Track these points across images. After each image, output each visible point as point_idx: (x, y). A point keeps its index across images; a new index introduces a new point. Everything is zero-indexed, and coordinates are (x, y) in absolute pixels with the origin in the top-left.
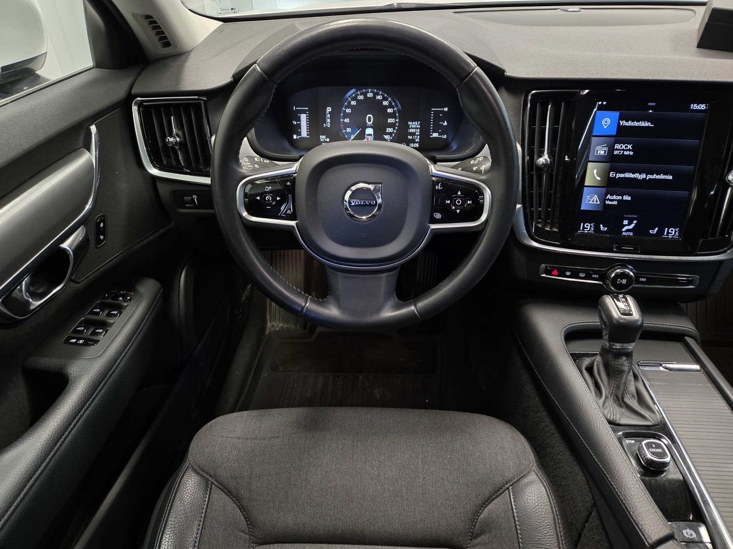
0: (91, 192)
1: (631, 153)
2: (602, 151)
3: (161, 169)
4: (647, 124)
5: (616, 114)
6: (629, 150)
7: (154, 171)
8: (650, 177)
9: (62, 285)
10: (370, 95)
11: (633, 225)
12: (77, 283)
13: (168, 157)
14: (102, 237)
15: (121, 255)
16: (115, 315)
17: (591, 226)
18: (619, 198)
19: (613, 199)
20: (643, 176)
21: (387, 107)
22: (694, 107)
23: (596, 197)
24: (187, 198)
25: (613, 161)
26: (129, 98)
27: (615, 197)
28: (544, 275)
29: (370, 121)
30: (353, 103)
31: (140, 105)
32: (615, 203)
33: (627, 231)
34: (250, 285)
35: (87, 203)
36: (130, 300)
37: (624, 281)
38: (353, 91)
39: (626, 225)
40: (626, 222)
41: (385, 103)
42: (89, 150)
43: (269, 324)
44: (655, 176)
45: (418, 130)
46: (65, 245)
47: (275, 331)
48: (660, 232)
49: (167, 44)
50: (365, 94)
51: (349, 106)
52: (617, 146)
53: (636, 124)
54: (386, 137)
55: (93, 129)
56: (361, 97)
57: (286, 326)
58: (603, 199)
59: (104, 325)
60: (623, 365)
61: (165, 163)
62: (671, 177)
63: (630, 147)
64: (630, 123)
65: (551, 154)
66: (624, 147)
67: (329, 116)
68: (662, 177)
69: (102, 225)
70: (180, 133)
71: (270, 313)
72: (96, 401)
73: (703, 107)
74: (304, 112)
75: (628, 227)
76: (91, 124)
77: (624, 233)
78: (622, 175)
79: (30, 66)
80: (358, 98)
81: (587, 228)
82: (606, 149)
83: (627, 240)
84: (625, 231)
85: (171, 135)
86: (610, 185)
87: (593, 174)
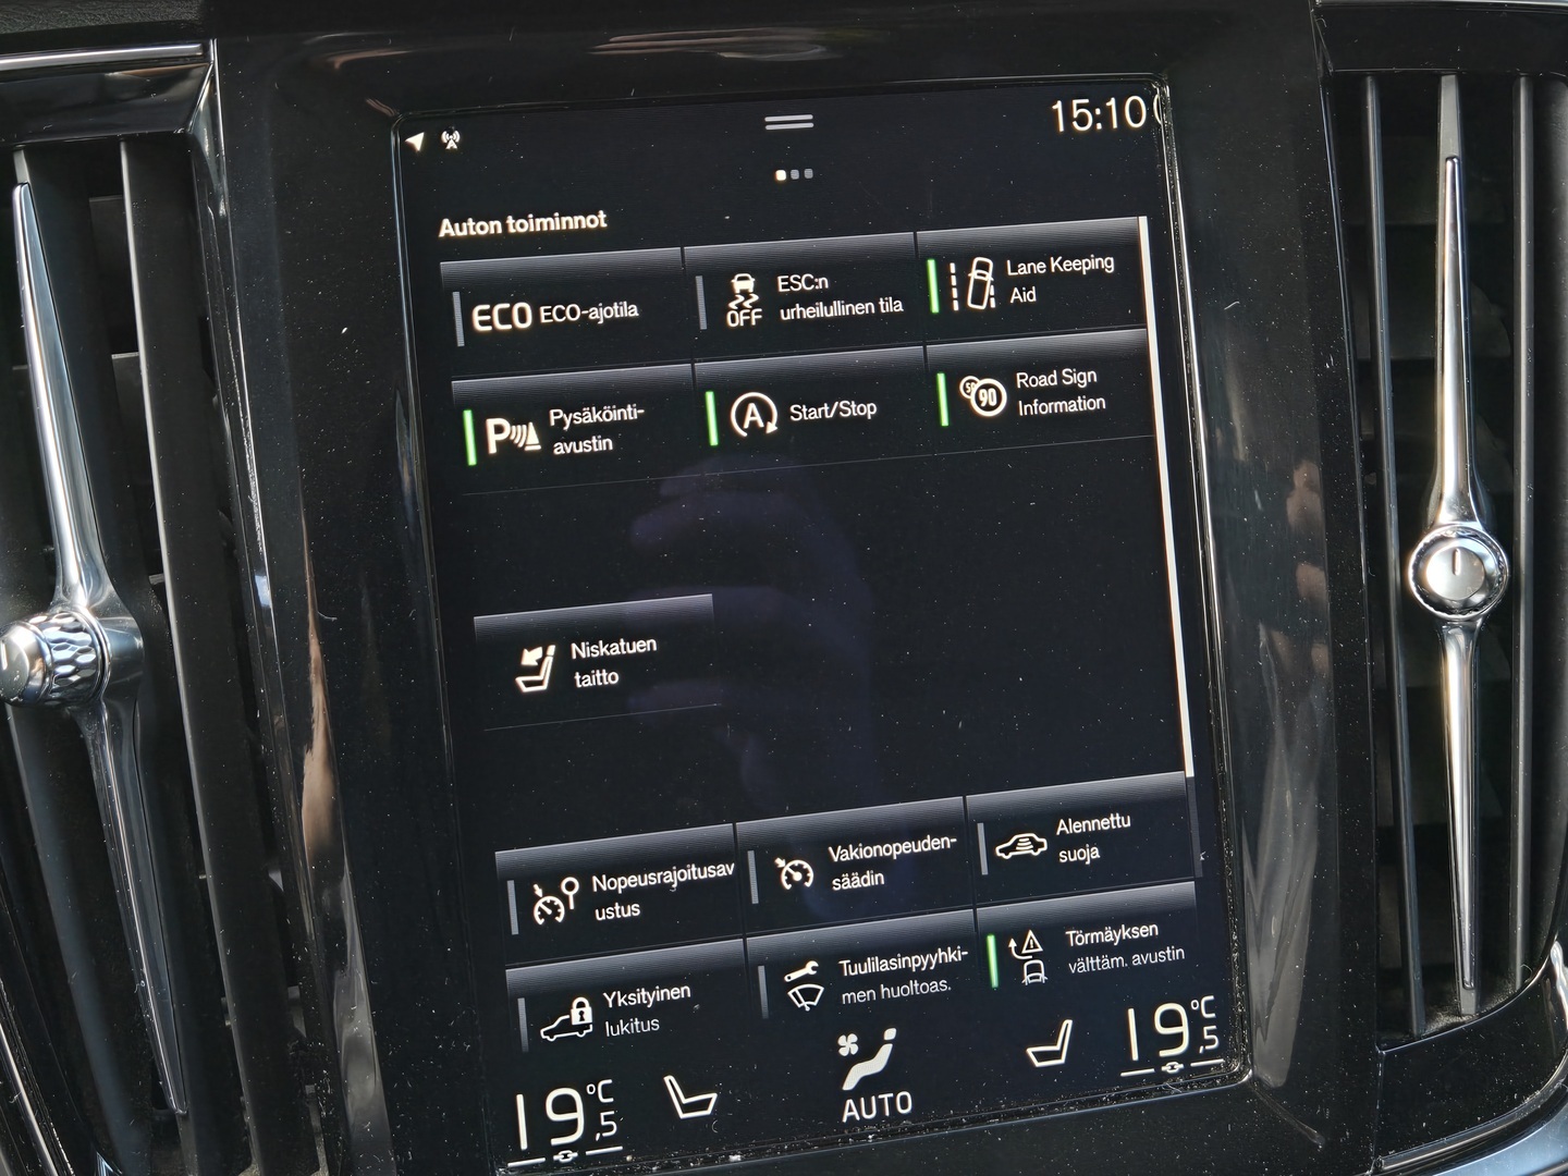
17: (592, 1106)
39: (853, 1060)
40: (848, 1045)
75: (863, 1068)
77: (853, 1107)
81: (571, 1127)
84: (855, 1094)
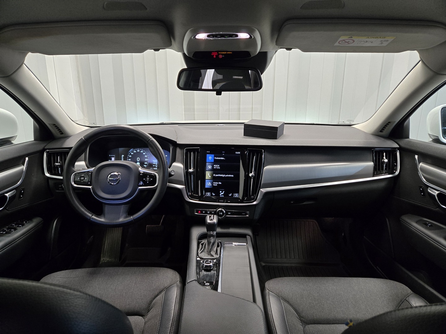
0: (21, 179)
1: (219, 168)
2: (210, 167)
3: (51, 174)
4: (223, 158)
5: (213, 155)
6: (219, 167)
7: (47, 175)
8: (226, 176)
9: (3, 208)
10: (138, 151)
11: (223, 193)
12: (8, 211)
13: (55, 170)
14: (22, 196)
15: (28, 205)
16: (21, 227)
17: (209, 194)
18: (218, 183)
19: (216, 184)
20: (224, 176)
21: (145, 155)
22: (237, 153)
23: (210, 183)
24: (60, 186)
25: (214, 171)
26: (44, 150)
27: (216, 183)
28: (196, 213)
29: (138, 160)
30: (132, 153)
31: (47, 152)
32: (216, 185)
33: (222, 195)
34: (93, 236)
35: (19, 182)
36: (28, 223)
37: (221, 214)
38: (132, 149)
41: (144, 154)
42: (24, 165)
43: (102, 259)
44: (228, 176)
45: (157, 163)
46: (7, 195)
47: (105, 262)
48: (232, 195)
49: (62, 133)
50: (136, 151)
51: (130, 154)
52: (215, 166)
53: (219, 158)
54: (145, 166)
55: (27, 159)
56: (135, 152)
57: (110, 260)
58: (212, 184)
59: (15, 229)
60: (211, 240)
61: (53, 172)
62: (233, 176)
63: (219, 166)
64: (217, 158)
65: (194, 168)
66: (217, 166)
67: (123, 158)
68: (230, 176)
69: (23, 191)
70: (61, 162)
71: (103, 252)
72: (4, 250)
73: (239, 153)
74: (113, 157)
75: (222, 193)
76: (26, 157)
77: (221, 196)
78: (217, 175)
79: (10, 139)
80: (134, 152)
82: (211, 166)
83: (222, 198)
85: (57, 162)
86: (214, 179)
87: (208, 175)
